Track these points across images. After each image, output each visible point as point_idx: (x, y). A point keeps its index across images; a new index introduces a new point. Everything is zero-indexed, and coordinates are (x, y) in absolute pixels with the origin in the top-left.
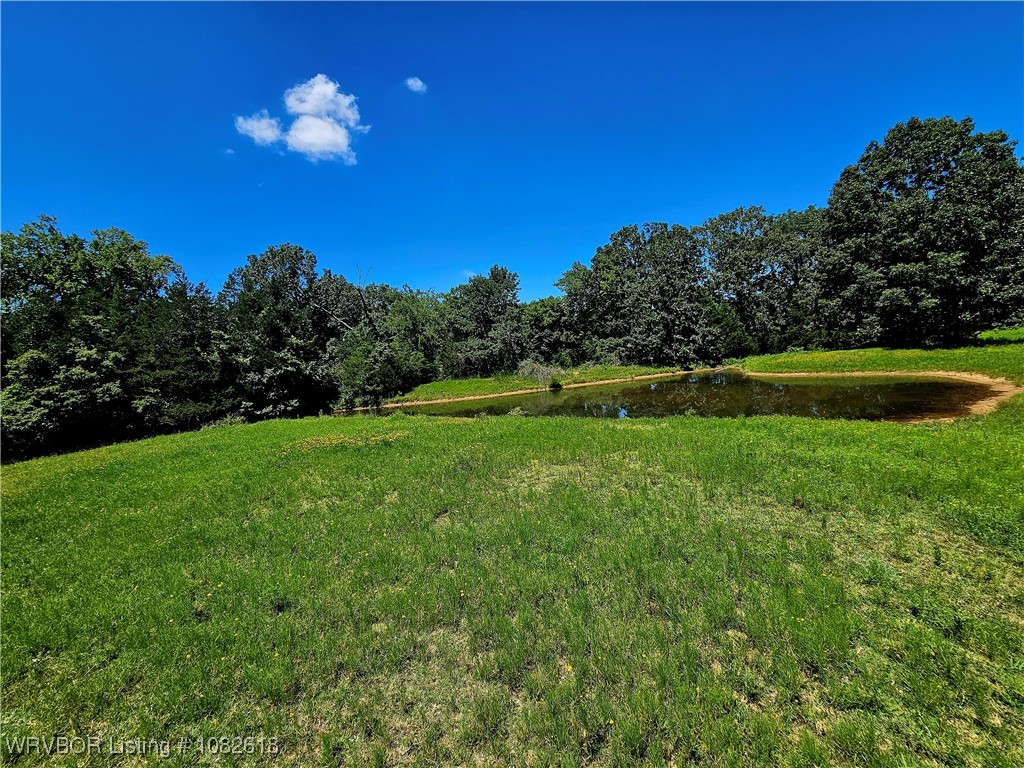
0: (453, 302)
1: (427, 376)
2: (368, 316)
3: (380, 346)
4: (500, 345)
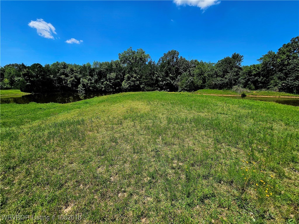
0: (218, 66)
1: (202, 87)
2: (189, 70)
3: (191, 78)
4: (227, 80)
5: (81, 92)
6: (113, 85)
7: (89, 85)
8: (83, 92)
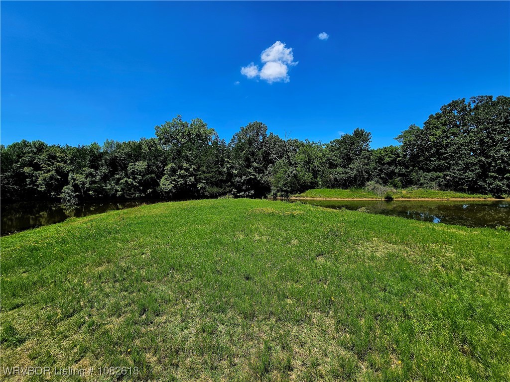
0: (331, 148)
1: (313, 186)
2: (287, 155)
3: (291, 169)
4: (355, 172)
5: (69, 201)
8: (74, 201)
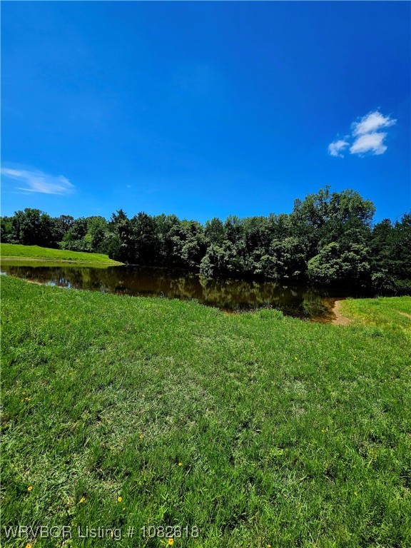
5: (207, 271)
6: (285, 265)
7: (226, 258)
8: (211, 272)
